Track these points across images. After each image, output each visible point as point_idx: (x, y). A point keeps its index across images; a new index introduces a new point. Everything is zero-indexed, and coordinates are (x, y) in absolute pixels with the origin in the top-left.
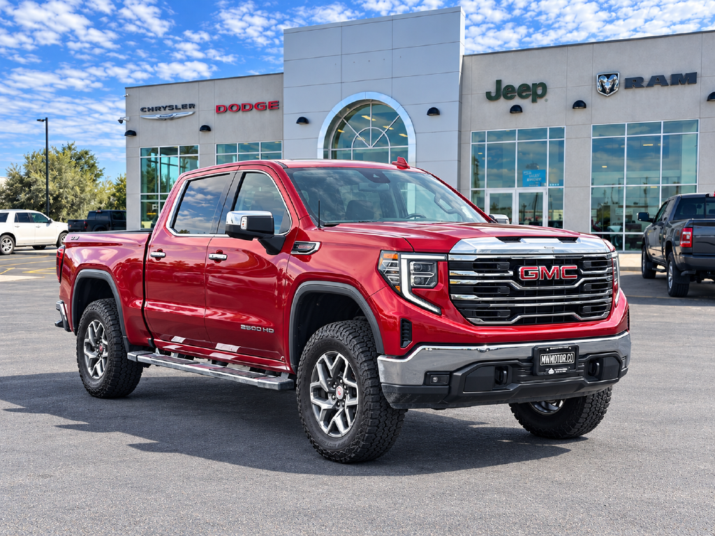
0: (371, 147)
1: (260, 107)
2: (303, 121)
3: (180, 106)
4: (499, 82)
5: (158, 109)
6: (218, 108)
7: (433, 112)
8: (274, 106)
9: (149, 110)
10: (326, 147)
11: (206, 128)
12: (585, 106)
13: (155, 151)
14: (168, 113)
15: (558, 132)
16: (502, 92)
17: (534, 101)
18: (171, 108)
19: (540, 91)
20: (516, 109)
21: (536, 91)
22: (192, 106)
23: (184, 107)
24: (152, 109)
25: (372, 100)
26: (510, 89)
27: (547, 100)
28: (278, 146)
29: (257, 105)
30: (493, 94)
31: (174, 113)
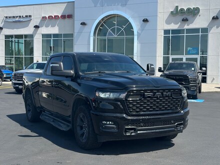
0: (116, 36)
1: (63, 17)
2: (83, 24)
3: (24, 16)
4: (177, 7)
5: (14, 17)
6: (43, 17)
7: (146, 21)
8: (70, 16)
9: (9, 17)
12: (218, 18)
13: (11, 36)
14: (18, 19)
15: (205, 30)
16: (178, 11)
17: (194, 16)
18: (20, 17)
19: (196, 11)
22: (30, 16)
23: (26, 16)
24: (11, 17)
25: (117, 15)
26: (182, 10)
27: (199, 16)
28: (72, 35)
29: (62, 16)
30: (174, 13)
31: (21, 19)
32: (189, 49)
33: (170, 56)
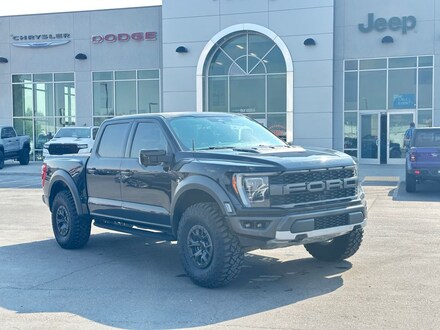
0: (247, 74)
2: (181, 50)
3: (54, 35)
4: (371, 16)
6: (94, 38)
7: (310, 42)
8: (152, 36)
9: (22, 38)
10: (204, 74)
11: (81, 57)
14: (41, 41)
15: (427, 61)
16: (373, 24)
17: (404, 32)
18: (45, 37)
19: (409, 24)
20: (388, 40)
21: (406, 24)
22: (67, 35)
23: (59, 36)
24: (26, 38)
25: (249, 31)
26: (382, 21)
27: (416, 33)
28: (155, 74)
29: (134, 35)
30: (366, 27)
31: (48, 42)
32: (395, 97)
33: (358, 111)
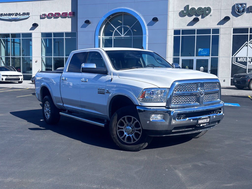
0: (123, 36)
1: (65, 15)
2: (88, 22)
5: (10, 15)
6: (43, 15)
7: (155, 19)
9: (5, 15)
10: (100, 35)
11: (35, 25)
12: (229, 19)
15: (216, 31)
17: (205, 15)
19: (208, 11)
20: (196, 19)
21: (206, 11)
23: (24, 14)
24: (7, 15)
25: (124, 12)
27: (211, 16)
29: (63, 14)
30: (185, 12)
31: (18, 17)
32: (200, 50)
33: (180, 57)
